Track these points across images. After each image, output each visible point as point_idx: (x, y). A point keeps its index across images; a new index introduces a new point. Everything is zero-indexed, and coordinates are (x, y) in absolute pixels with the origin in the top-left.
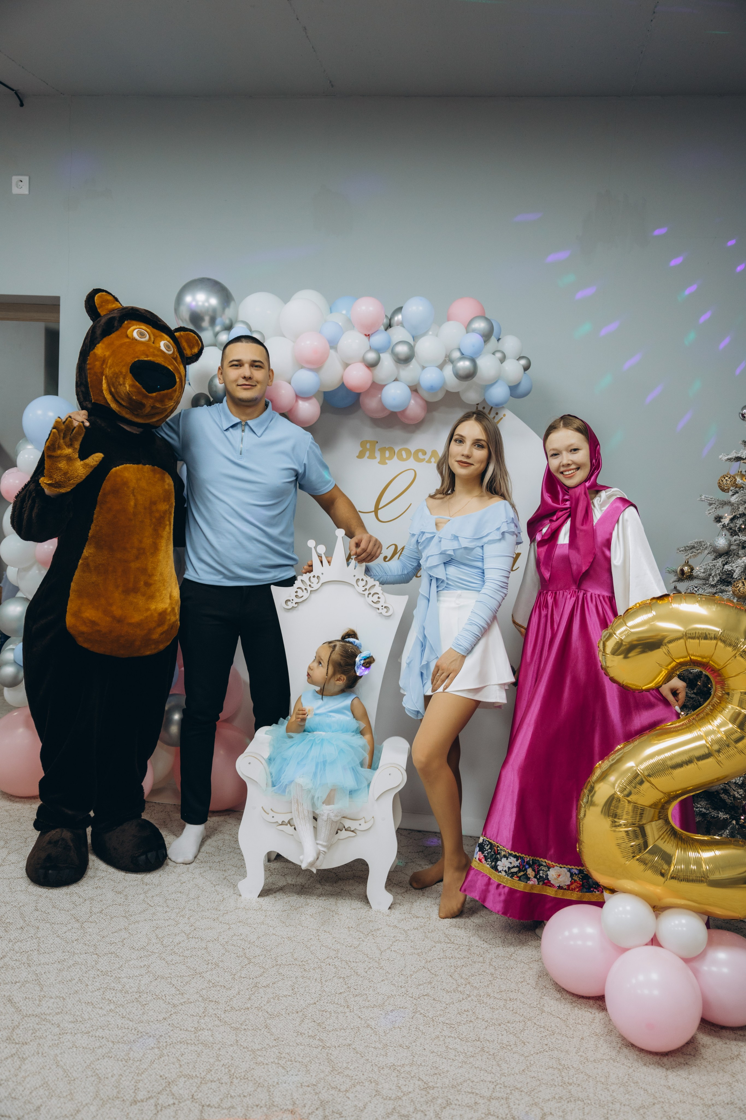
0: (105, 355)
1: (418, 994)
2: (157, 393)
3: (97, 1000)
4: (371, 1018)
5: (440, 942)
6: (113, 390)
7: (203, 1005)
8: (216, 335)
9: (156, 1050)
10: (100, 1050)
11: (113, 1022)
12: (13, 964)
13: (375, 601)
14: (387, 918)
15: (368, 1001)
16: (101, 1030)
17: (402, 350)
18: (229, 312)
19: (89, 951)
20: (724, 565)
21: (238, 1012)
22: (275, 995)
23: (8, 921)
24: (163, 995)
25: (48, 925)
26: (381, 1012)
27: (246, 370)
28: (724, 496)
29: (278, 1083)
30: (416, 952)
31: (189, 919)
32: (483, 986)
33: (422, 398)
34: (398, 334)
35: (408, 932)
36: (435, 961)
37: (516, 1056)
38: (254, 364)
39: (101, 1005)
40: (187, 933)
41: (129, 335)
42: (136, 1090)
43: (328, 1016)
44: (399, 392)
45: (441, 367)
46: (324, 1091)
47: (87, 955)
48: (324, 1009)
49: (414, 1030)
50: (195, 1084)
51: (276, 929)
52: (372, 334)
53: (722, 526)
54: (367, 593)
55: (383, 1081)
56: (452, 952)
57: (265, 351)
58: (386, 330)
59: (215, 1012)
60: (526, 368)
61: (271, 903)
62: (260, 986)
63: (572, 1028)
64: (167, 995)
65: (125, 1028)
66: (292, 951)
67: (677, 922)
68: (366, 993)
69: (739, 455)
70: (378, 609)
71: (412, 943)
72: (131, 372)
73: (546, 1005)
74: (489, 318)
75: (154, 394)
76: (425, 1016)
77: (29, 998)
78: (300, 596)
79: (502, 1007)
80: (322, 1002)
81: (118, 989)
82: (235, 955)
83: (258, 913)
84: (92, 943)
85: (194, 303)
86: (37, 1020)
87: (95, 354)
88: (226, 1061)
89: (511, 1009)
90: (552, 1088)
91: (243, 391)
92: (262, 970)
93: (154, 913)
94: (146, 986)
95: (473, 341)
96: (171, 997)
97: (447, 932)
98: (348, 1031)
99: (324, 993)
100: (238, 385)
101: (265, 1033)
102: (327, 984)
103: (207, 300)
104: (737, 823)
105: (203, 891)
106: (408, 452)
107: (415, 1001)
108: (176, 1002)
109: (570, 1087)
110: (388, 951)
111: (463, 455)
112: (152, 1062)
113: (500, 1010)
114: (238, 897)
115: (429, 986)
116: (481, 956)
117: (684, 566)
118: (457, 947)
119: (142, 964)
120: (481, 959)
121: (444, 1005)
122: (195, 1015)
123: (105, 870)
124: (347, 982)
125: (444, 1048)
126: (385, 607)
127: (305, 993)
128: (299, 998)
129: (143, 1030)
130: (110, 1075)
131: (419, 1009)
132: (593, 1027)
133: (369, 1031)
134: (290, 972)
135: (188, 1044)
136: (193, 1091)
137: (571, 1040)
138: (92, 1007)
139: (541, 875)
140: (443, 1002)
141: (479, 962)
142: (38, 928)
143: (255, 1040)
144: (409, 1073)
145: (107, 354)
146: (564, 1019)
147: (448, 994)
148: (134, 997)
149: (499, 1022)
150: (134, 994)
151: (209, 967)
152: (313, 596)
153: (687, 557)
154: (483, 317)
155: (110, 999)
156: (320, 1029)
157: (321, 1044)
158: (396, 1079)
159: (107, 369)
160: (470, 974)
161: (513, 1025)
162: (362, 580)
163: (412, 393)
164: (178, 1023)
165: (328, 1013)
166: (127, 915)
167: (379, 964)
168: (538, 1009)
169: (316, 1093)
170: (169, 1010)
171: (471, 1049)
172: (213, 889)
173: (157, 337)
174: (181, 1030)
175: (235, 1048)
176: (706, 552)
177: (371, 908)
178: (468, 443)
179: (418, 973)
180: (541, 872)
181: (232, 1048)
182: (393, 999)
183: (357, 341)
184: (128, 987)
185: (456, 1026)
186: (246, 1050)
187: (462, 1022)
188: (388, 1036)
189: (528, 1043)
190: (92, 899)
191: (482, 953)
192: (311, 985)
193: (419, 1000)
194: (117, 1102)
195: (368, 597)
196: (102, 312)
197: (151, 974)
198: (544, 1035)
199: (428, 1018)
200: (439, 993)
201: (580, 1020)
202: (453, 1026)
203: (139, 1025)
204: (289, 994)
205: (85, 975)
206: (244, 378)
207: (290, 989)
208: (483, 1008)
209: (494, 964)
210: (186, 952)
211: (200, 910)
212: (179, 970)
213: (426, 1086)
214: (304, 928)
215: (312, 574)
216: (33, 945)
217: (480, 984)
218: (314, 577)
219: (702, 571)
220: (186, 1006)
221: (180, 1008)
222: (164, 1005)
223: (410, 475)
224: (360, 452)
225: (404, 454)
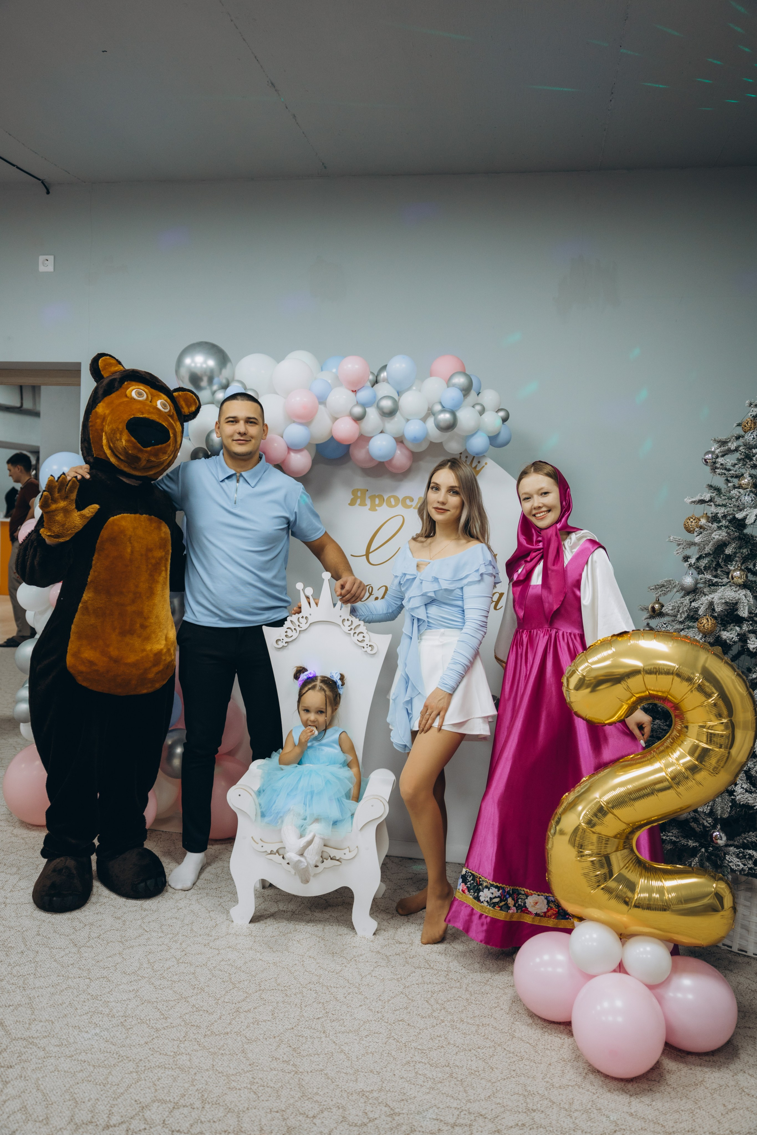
0: (105, 413)
1: (394, 1019)
2: (151, 448)
3: (84, 1024)
4: (345, 1043)
5: (420, 968)
6: (112, 445)
7: (184, 1029)
8: (214, 393)
9: (135, 1074)
10: (81, 1074)
11: (97, 1046)
12: (9, 987)
13: (360, 640)
14: (371, 943)
15: (345, 1027)
16: (84, 1054)
17: (387, 404)
18: (226, 373)
19: (82, 976)
20: (691, 602)
21: (217, 1036)
22: (254, 1020)
23: (10, 945)
24: (148, 1019)
25: (47, 950)
26: (356, 1037)
27: (241, 427)
28: (689, 537)
29: (248, 1109)
30: (396, 977)
31: (181, 944)
32: (458, 1011)
33: (407, 449)
34: (383, 389)
35: (390, 957)
36: (413, 986)
37: (483, 1081)
38: (249, 421)
39: (87, 1029)
40: (177, 958)
41: (128, 395)
42: (110, 1114)
43: (304, 1041)
44: (384, 443)
45: (424, 419)
46: (292, 1117)
47: (80, 979)
48: (301, 1034)
49: (386, 1055)
50: (167, 1109)
51: (263, 954)
52: (358, 390)
53: (688, 566)
54: (352, 632)
55: (350, 1107)
56: (431, 977)
57: (259, 407)
58: (373, 386)
59: (195, 1037)
60: (505, 420)
61: (261, 928)
62: (242, 1010)
63: (541, 1054)
64: (151, 1020)
65: (107, 1052)
66: (276, 976)
67: (642, 949)
68: (343, 1018)
69: (702, 498)
70: (364, 647)
71: (393, 969)
72: (127, 428)
73: (517, 1031)
74: (468, 374)
75: (149, 449)
76: (398, 1041)
77: (20, 1022)
78: (290, 636)
79: (474, 1032)
80: (300, 1027)
81: (106, 1013)
82: (221, 980)
83: (248, 939)
84: (86, 968)
85: (193, 365)
86: (25, 1043)
87: (96, 413)
88: (201, 1086)
89: (483, 1034)
90: (516, 1115)
91: (238, 446)
92: (245, 995)
93: (149, 939)
94: (132, 1010)
95: (452, 395)
96: (155, 1021)
97: (427, 957)
98: (321, 1056)
99: (303, 1018)
100: (233, 440)
101: (242, 1058)
102: (306, 1009)
103: (205, 362)
104: (706, 851)
105: (197, 917)
106: (397, 499)
107: (390, 1026)
108: (159, 1026)
109: (533, 1114)
110: (368, 976)
111: (438, 502)
112: (129, 1087)
113: (472, 1036)
114: (231, 922)
115: (405, 1011)
116: (459, 982)
117: (655, 603)
118: (436, 972)
119: (131, 989)
120: (458, 984)
121: (418, 1031)
122: (176, 1039)
123: (107, 896)
124: (326, 1007)
125: (414, 1074)
126: (370, 646)
127: (284, 1018)
128: (278, 1023)
129: (125, 1054)
130: (87, 1099)
131: (393, 1034)
132: (561, 1052)
133: (342, 1056)
134: (272, 997)
135: (166, 1068)
136: (165, 1116)
137: (539, 1065)
138: (78, 1030)
139: (520, 903)
140: (417, 1028)
141: (456, 987)
142: (37, 952)
143: (231, 1065)
144: (377, 1099)
145: (107, 412)
146: (533, 1044)
147: (423, 1019)
148: (120, 1021)
149: (470, 1047)
150: (120, 1018)
151: (195, 991)
152: (303, 636)
153: (657, 595)
154: (464, 373)
155: (97, 1023)
156: (295, 1054)
157: (294, 1069)
158: (363, 1105)
159: (107, 426)
160: (446, 1000)
161: (483, 1051)
162: (348, 620)
163: (397, 444)
164: (158, 1048)
165: (304, 1038)
166: (123, 940)
167: (359, 989)
168: (509, 1034)
169: (284, 1119)
170: (152, 1034)
171: (440, 1075)
172: (207, 915)
173: (154, 396)
174: (161, 1054)
175: (211, 1072)
176: (675, 590)
177: (356, 934)
178: (443, 490)
179: (395, 998)
180: (520, 900)
181: (207, 1073)
182: (368, 1024)
183: (344, 397)
184: (115, 1011)
185: (427, 1051)
186: (220, 1075)
187: (434, 1048)
188: (360, 1061)
189: (497, 1068)
190: (92, 924)
191: (459, 978)
192: (291, 1010)
193: (394, 1025)
194: (90, 1127)
195: (354, 636)
196: (105, 374)
197: (139, 999)
198: (512, 1060)
199: (401, 1044)
200: (414, 1018)
201: (549, 1045)
202: (424, 1051)
203: (121, 1049)
204: (268, 1019)
205: (76, 999)
206: (239, 433)
207: (270, 1014)
208: (456, 1034)
209: (470, 989)
210: (175, 977)
211: (193, 935)
212: (166, 995)
213: (392, 1112)
214: (290, 953)
215: (300, 615)
216: (30, 969)
217: (454, 1009)
218: (302, 617)
219: (671, 608)
220: (168, 1030)
221: (162, 1032)
222: (148, 1029)
223: (399, 521)
224: (352, 500)
225: (393, 501)
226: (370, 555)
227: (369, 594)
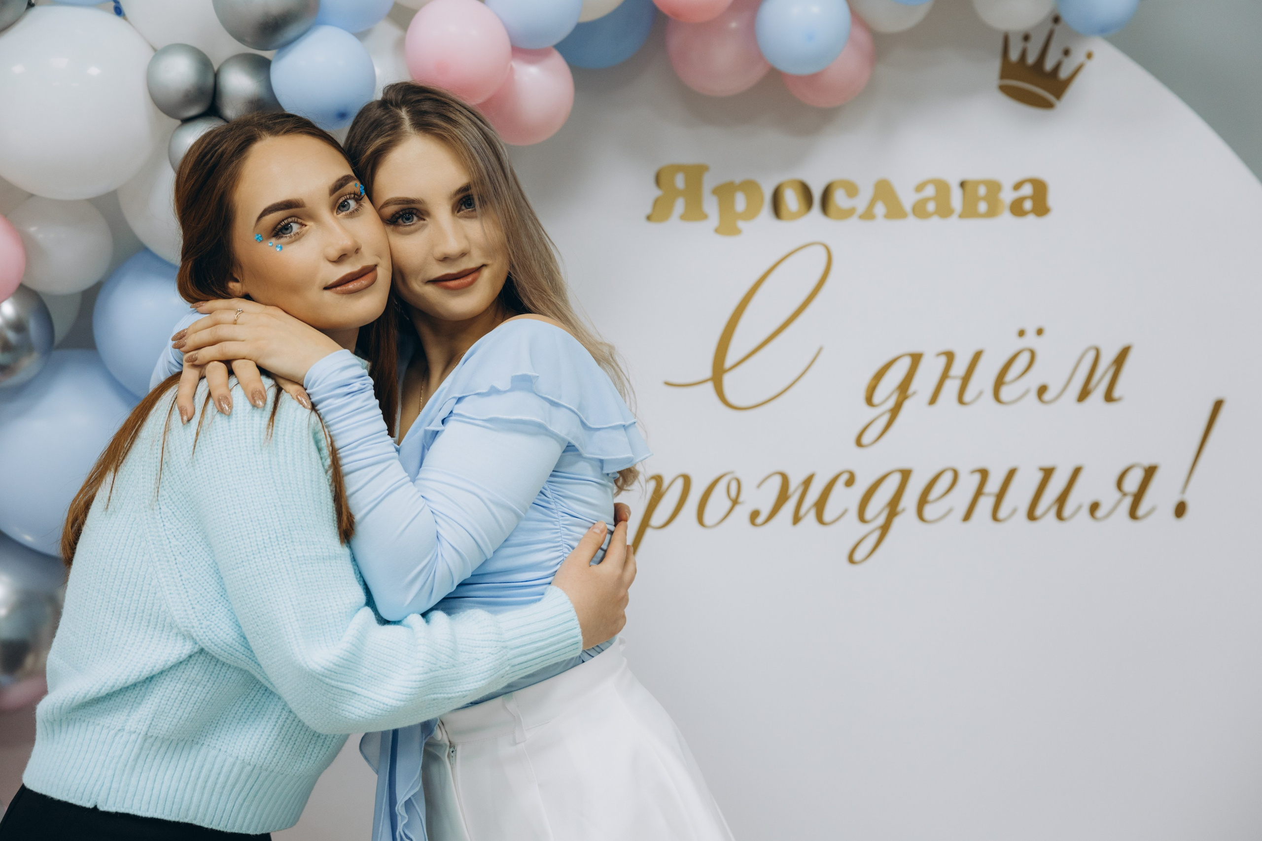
33: (868, 27)
106: (803, 191)
163: (850, 15)
223: (816, 260)
224: (656, 202)
225: (791, 200)
226: (728, 380)
227: (728, 504)
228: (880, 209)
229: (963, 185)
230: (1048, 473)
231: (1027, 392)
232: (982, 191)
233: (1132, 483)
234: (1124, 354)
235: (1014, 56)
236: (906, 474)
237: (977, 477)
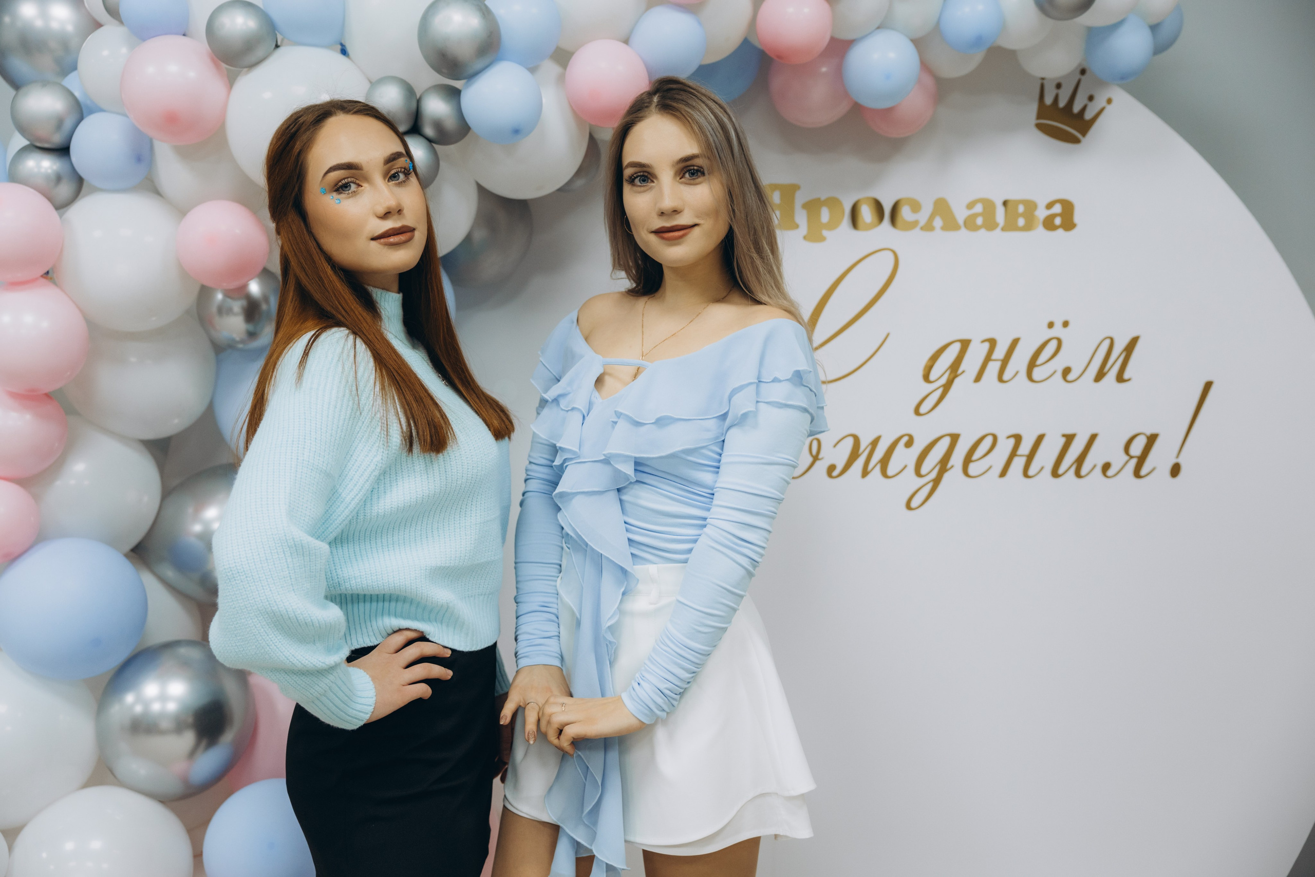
33: (934, 70)
111: (662, 213)
178: (665, 176)
223: (885, 263)
225: (867, 214)
227: (810, 460)
228: (938, 222)
229: (1005, 203)
230: (1069, 439)
231: (1055, 372)
232: (1021, 209)
233: (1137, 448)
234: (1134, 341)
235: (1048, 100)
236: (955, 438)
237: (1012, 441)
